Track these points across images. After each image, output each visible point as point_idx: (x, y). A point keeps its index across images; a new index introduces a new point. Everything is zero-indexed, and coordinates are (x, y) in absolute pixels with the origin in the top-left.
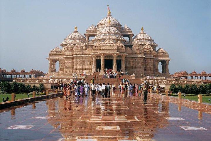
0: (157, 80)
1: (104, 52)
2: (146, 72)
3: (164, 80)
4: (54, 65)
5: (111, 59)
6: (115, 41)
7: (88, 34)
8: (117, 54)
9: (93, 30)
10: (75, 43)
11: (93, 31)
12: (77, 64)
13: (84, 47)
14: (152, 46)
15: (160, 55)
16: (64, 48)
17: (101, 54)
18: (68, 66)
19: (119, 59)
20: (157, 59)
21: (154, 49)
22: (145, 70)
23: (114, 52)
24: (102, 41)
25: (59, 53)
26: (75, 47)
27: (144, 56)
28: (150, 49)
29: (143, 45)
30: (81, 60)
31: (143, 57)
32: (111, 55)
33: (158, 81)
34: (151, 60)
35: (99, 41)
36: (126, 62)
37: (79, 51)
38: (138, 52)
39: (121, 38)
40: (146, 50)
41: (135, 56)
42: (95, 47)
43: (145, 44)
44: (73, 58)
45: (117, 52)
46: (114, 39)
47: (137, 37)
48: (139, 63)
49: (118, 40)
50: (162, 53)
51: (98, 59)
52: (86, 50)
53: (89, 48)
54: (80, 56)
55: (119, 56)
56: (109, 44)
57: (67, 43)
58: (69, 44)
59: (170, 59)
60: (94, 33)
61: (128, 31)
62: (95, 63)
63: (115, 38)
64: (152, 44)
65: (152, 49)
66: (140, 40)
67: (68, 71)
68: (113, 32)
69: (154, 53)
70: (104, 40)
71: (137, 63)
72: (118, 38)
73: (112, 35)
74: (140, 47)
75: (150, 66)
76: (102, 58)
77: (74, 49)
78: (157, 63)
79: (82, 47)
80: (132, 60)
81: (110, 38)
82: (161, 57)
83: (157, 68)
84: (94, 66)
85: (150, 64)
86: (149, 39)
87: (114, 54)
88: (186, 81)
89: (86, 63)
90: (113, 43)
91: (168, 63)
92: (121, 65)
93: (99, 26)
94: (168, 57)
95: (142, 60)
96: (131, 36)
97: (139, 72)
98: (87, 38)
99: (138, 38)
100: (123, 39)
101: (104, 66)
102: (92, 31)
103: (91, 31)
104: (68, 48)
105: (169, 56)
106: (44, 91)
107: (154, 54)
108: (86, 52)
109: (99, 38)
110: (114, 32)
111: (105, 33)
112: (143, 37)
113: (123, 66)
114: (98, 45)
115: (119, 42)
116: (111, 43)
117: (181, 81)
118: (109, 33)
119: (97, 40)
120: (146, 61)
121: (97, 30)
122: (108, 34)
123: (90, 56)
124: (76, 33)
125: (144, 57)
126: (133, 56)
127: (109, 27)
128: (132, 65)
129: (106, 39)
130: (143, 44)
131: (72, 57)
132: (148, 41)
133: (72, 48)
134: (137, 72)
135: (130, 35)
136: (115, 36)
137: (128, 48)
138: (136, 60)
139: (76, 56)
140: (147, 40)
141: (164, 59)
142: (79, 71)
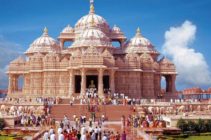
0: (159, 107)
1: (86, 66)
2: (144, 91)
3: (169, 106)
4: (15, 81)
5: (95, 74)
6: (101, 50)
7: (63, 39)
8: (103, 69)
9: (69, 32)
10: (45, 51)
11: (70, 34)
12: (47, 82)
13: (58, 58)
14: (152, 54)
15: (163, 67)
16: (30, 59)
17: (81, 68)
18: (36, 84)
19: (106, 74)
20: (158, 73)
21: (155, 60)
22: (142, 89)
23: (99, 66)
24: (82, 49)
25: (23, 65)
26: (45, 58)
27: (140, 70)
28: (149, 59)
29: (140, 54)
30: (54, 76)
31: (139, 72)
32: (95, 70)
33: (161, 108)
34: (150, 76)
35: (78, 51)
36: (115, 78)
37: (51, 64)
38: (132, 64)
39: (108, 46)
40: (144, 61)
41: (129, 70)
42: (73, 58)
43: (143, 52)
44: (42, 73)
45: (104, 66)
46: (100, 47)
47: (131, 42)
48: (135, 80)
49: (104, 49)
50: (166, 65)
51: (78, 74)
52: (60, 61)
53: (65, 59)
54: (52, 70)
55: (106, 71)
56: (92, 55)
57: (33, 52)
58: (37, 53)
59: (177, 73)
60: (71, 37)
61: (119, 34)
62: (73, 80)
63: (101, 45)
64: (152, 52)
65: (152, 60)
66: (135, 46)
67: (35, 91)
68: (97, 37)
69: (155, 65)
70: (86, 48)
71: (130, 80)
72: (105, 45)
73: (96, 41)
74: (136, 58)
75: (150, 84)
76: (83, 74)
77: (44, 60)
78: (158, 78)
79: (55, 58)
80: (124, 76)
81: (94, 45)
82: (165, 70)
83: (159, 85)
84: (71, 84)
85: (149, 81)
86: (148, 45)
87: (99, 68)
88: (199, 105)
89: (60, 80)
90: (98, 54)
91: (175, 78)
92: (109, 82)
93: (78, 28)
94: (174, 70)
95: (139, 76)
96: (122, 41)
97: (134, 92)
98: (61, 44)
99: (133, 44)
100: (111, 46)
101: (85, 85)
102: (68, 34)
103: (66, 34)
104: (34, 59)
105: (176, 69)
106: (5, 129)
107: (156, 67)
108: (60, 65)
109: (78, 46)
110: (99, 37)
111: (86, 39)
112: (139, 42)
113: (112, 85)
114: (76, 55)
115: (106, 51)
116: (95, 54)
117: (193, 105)
118: (92, 38)
119: (76, 48)
120: (144, 77)
121: (75, 32)
122: (90, 39)
123: (66, 70)
124: (46, 37)
125: (141, 72)
126: (125, 70)
127: (91, 30)
128: (124, 82)
129: (89, 48)
130: (139, 52)
131: (41, 71)
132: (147, 48)
133: (41, 59)
134: (131, 92)
135: (121, 39)
136: (100, 43)
137: (119, 59)
138: (130, 76)
139: (46, 70)
140: (145, 46)
141: (169, 73)
142: (51, 91)
